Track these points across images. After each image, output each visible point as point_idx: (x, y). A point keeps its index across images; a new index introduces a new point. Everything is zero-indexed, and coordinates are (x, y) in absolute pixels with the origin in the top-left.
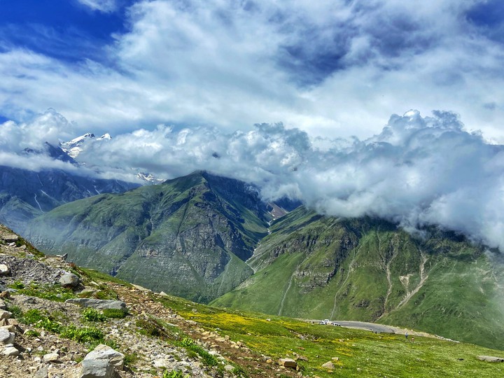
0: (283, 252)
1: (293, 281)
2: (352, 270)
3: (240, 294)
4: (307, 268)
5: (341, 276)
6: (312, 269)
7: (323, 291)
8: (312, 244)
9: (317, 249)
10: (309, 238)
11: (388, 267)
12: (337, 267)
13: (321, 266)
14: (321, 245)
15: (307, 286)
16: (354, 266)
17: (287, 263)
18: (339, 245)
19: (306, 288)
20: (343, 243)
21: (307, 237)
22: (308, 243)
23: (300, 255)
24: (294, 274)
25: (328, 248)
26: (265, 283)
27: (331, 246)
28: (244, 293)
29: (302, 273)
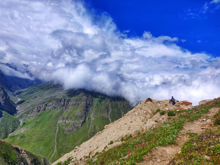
0: (45, 109)
1: (59, 127)
2: (93, 118)
3: (18, 138)
4: (67, 118)
5: (88, 122)
6: (71, 118)
7: (80, 132)
8: (66, 104)
9: (70, 107)
10: (64, 101)
11: (109, 116)
12: (86, 117)
13: (76, 117)
14: (74, 105)
15: (69, 129)
16: (94, 116)
17: (51, 116)
18: (85, 105)
19: (69, 130)
20: (87, 104)
21: (63, 100)
22: (64, 104)
23: (59, 110)
24: (58, 122)
25: (79, 106)
26: (38, 129)
27: (80, 105)
28: (22, 137)
29: (64, 121)
